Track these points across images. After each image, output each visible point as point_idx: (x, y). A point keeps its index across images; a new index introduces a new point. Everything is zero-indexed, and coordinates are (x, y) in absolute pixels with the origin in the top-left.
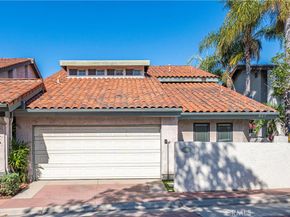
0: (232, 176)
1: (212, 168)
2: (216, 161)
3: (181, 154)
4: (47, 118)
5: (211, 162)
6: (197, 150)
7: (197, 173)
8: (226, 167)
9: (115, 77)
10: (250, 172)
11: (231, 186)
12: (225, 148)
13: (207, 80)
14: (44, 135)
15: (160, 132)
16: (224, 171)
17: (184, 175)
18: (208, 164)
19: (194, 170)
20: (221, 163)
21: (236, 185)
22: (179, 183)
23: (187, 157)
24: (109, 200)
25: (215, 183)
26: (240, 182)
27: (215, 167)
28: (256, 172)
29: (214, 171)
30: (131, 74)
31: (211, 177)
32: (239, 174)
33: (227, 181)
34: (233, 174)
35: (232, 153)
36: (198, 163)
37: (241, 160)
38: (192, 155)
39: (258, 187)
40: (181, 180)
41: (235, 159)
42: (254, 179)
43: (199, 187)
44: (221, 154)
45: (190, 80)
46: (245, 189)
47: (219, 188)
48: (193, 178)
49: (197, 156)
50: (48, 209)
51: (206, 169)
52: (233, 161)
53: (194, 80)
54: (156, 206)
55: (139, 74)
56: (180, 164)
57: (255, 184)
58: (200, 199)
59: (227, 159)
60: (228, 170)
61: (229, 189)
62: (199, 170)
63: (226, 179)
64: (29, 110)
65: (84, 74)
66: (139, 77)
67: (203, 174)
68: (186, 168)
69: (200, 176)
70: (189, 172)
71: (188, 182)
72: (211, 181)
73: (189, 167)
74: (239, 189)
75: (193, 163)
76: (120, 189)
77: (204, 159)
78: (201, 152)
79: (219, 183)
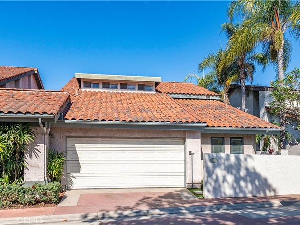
0: (252, 184)
1: (235, 176)
2: (239, 171)
3: (210, 165)
4: (81, 129)
5: (234, 172)
6: (223, 161)
7: (223, 181)
8: (246, 176)
9: (128, 91)
10: (266, 180)
11: (251, 192)
12: (246, 159)
13: (211, 97)
14: (76, 145)
15: (184, 144)
16: (245, 179)
17: (213, 183)
18: (232, 173)
19: (221, 179)
20: (243, 173)
21: (254, 192)
22: (209, 191)
23: (214, 167)
24: (153, 206)
25: (238, 190)
26: (258, 189)
27: (238, 176)
28: (270, 181)
29: (238, 180)
30: (143, 89)
31: (235, 185)
32: (257, 182)
33: (248, 189)
34: (252, 182)
35: (251, 164)
36: (224, 173)
37: (258, 170)
38: (219, 165)
39: (272, 194)
40: (210, 188)
41: (254, 169)
42: (269, 187)
43: (225, 194)
44: (243, 164)
45: (195, 97)
46: (262, 195)
47: (241, 195)
48: (220, 186)
49: (223, 167)
50: (103, 215)
51: (230, 178)
52: (252, 171)
53: (199, 97)
54: (198, 210)
55: (150, 90)
56: (209, 173)
57: (270, 191)
58: (232, 204)
59: (247, 169)
60: (249, 179)
61: (249, 196)
62: (224, 180)
63: (247, 187)
64: (66, 121)
65: (98, 87)
66: (150, 92)
67: (228, 182)
68: (214, 177)
69: (226, 184)
70: (216, 181)
71: (216, 189)
72: (234, 189)
73: (217, 176)
74: (258, 195)
75: (220, 172)
76: (156, 196)
77: (229, 169)
78: (227, 163)
79: (241, 190)
